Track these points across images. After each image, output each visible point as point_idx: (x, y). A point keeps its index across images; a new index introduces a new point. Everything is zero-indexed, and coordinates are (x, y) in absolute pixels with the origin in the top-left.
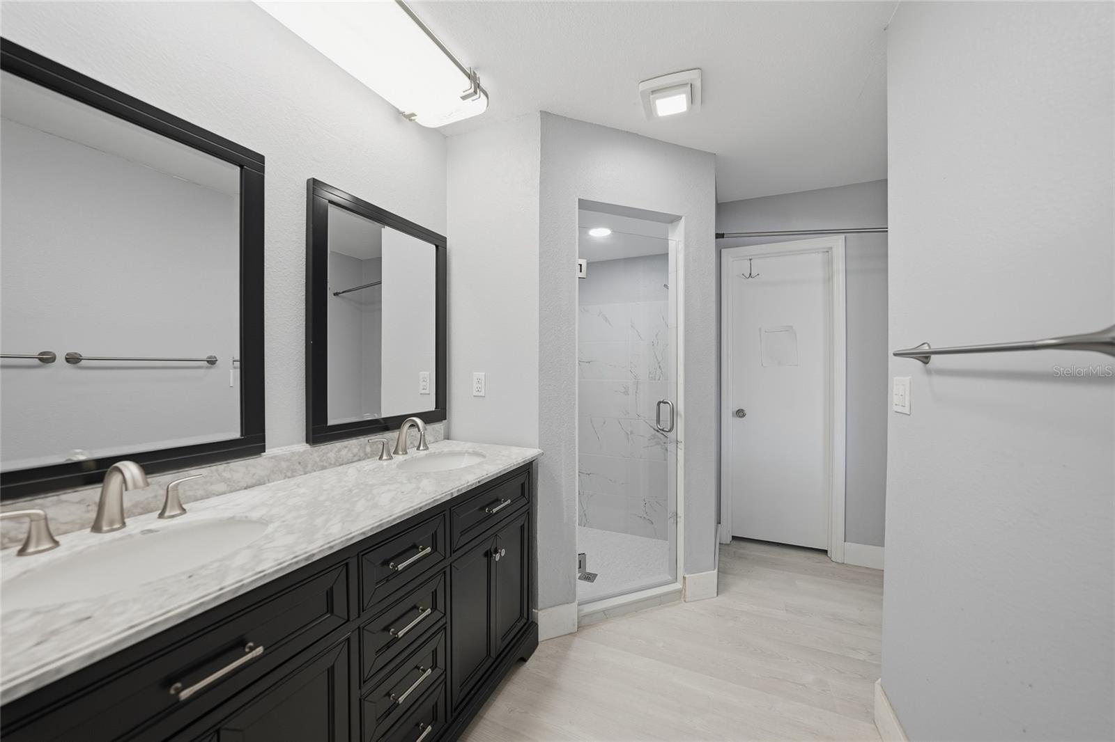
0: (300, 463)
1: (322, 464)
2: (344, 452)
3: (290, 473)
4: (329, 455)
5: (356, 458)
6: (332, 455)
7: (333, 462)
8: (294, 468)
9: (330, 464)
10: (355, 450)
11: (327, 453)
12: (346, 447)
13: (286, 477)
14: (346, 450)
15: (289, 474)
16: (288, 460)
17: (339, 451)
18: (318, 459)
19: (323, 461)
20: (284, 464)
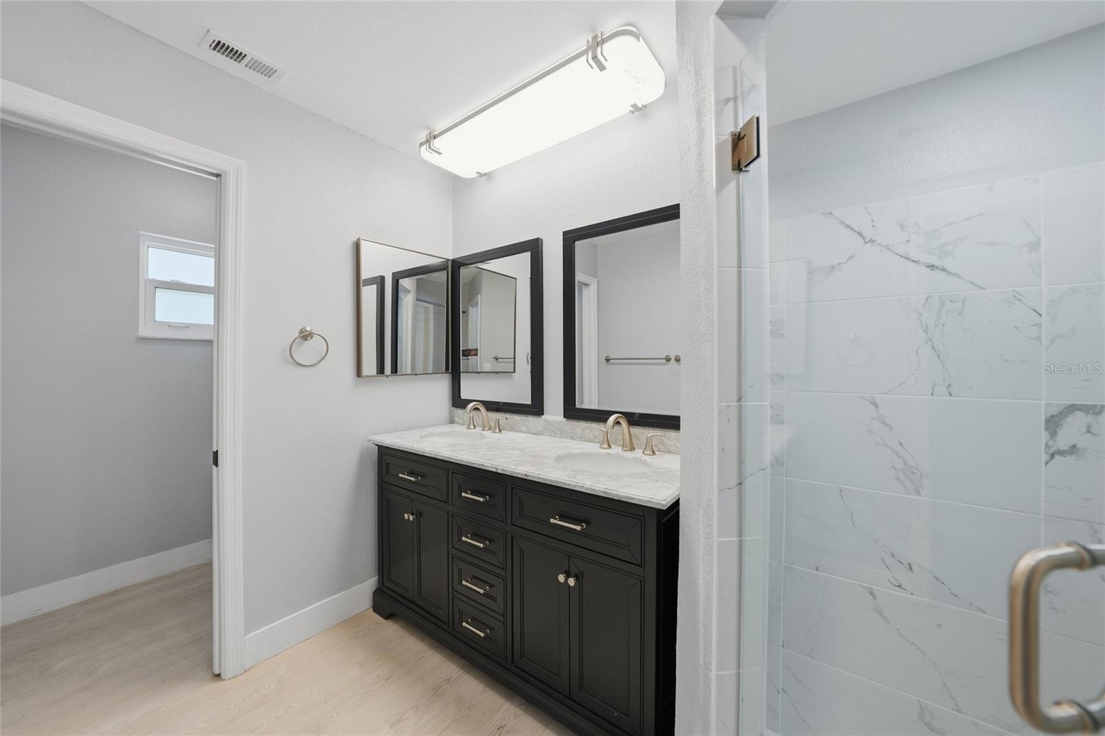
0: (558, 429)
1: (571, 435)
2: (587, 432)
3: (553, 434)
4: (576, 430)
5: (596, 440)
6: (578, 431)
8: (554, 432)
10: (596, 433)
11: (575, 428)
13: (551, 436)
14: (589, 431)
16: (552, 425)
17: (584, 429)
19: (572, 433)
20: (551, 427)
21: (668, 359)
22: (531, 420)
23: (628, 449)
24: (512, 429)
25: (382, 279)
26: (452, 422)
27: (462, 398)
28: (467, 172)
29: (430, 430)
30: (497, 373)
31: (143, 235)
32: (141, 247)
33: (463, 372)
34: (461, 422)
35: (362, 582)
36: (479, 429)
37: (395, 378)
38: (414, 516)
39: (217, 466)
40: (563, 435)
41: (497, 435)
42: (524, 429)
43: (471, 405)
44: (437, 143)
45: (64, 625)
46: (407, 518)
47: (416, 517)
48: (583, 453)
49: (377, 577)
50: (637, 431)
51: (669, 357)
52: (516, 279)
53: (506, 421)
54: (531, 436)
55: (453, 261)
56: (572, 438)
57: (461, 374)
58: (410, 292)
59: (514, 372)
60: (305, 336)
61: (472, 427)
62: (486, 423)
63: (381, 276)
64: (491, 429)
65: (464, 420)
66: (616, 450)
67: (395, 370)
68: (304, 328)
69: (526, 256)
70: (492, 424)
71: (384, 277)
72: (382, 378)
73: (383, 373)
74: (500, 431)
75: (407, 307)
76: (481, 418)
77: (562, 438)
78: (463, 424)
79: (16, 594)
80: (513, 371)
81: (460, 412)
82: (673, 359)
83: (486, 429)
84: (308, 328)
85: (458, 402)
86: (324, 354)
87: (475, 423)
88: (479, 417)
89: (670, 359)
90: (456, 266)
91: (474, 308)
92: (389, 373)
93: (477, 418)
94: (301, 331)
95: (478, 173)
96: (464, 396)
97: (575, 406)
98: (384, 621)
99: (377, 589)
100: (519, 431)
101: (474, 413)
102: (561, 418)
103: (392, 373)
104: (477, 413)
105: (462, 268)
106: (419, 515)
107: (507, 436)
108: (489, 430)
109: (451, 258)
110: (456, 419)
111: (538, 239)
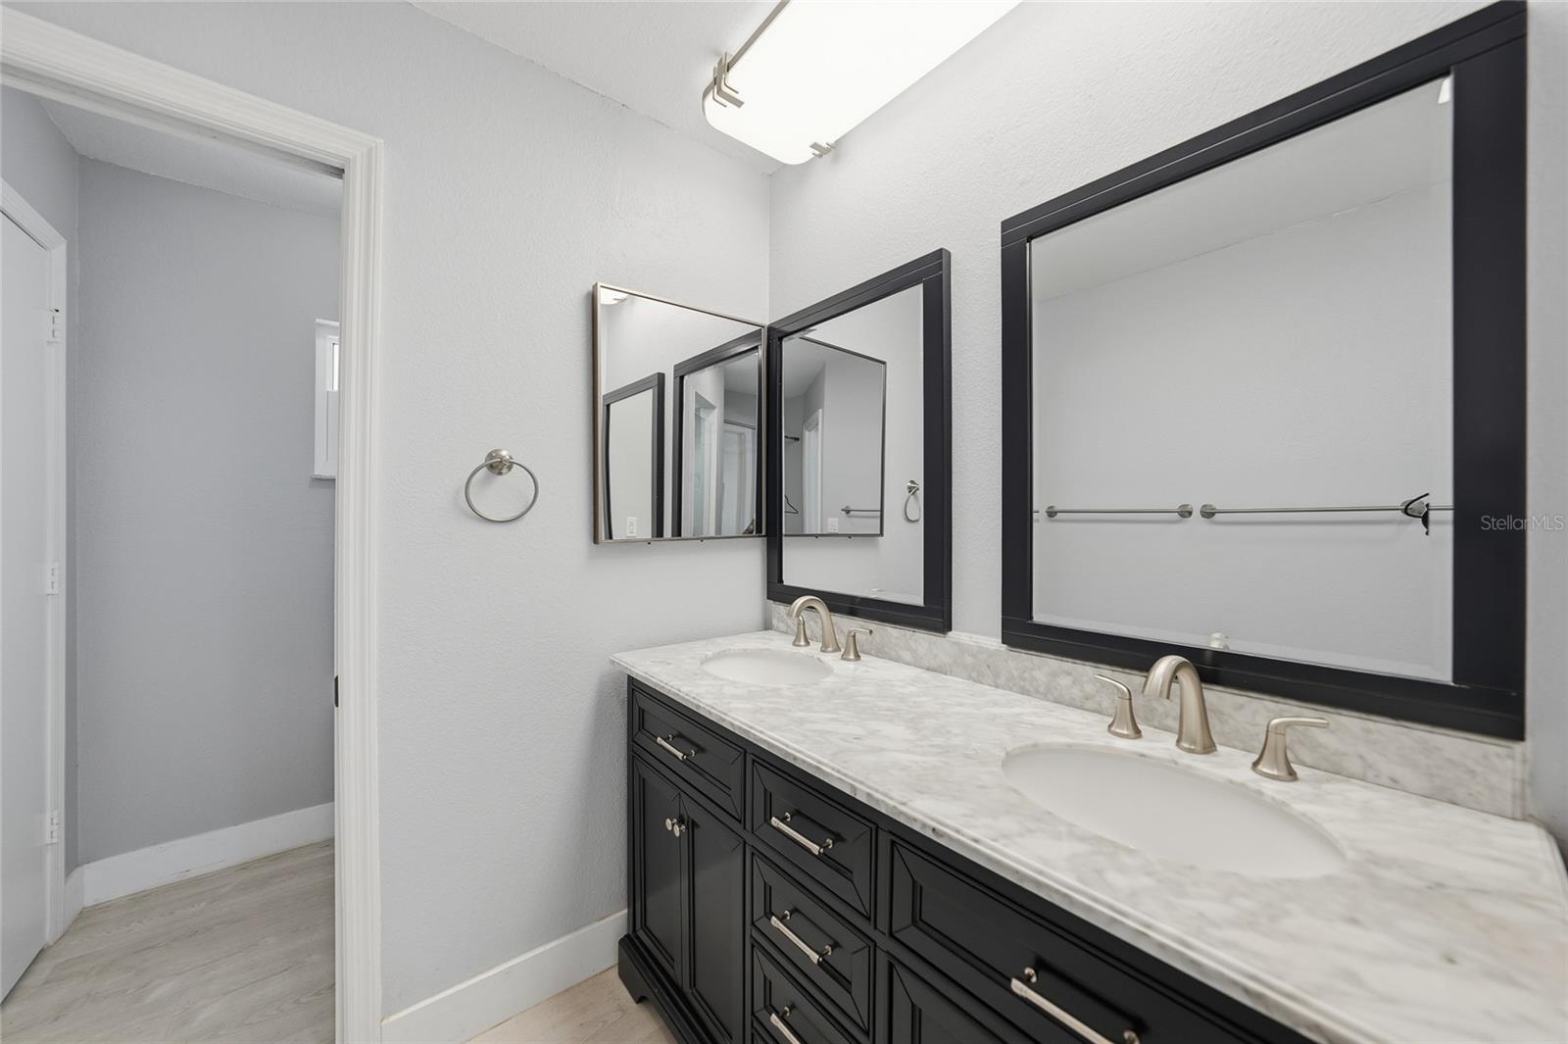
0: (988, 667)
1: (1022, 683)
4: (1035, 674)
5: (1089, 704)
6: (1040, 676)
7: (1041, 689)
8: (979, 671)
9: (1037, 691)
10: (1089, 688)
11: (1032, 669)
12: (1070, 674)
13: (970, 678)
15: (974, 675)
16: (973, 656)
17: (1054, 675)
18: (1016, 673)
19: (1024, 680)
20: (969, 660)
21: (1185, 513)
22: (921, 640)
23: (1199, 748)
24: (880, 653)
25: (661, 377)
26: (767, 626)
27: (785, 583)
28: (794, 153)
29: (724, 643)
30: (849, 536)
31: (320, 325)
32: (319, 342)
33: (786, 536)
34: (782, 627)
35: (603, 918)
36: (816, 646)
37: (678, 544)
38: (683, 827)
39: (337, 706)
40: (1002, 680)
41: (851, 665)
42: (907, 656)
43: (800, 601)
44: (733, 78)
45: (203, 904)
46: (670, 828)
47: (687, 828)
48: (1070, 746)
49: (626, 911)
50: (1220, 698)
51: (1188, 509)
52: (884, 363)
53: (870, 638)
54: (927, 675)
55: (770, 329)
56: (1024, 692)
57: (784, 538)
58: (714, 408)
59: (882, 534)
60: (497, 465)
61: (803, 643)
62: (829, 638)
63: (659, 374)
64: (838, 649)
65: (788, 626)
66: (1159, 744)
67: (677, 531)
68: (496, 451)
69: (913, 298)
70: (842, 640)
71: (663, 374)
72: (657, 544)
73: (662, 536)
74: (858, 657)
75: (710, 431)
76: (820, 624)
77: (997, 687)
78: (786, 633)
79: (158, 846)
80: (879, 532)
81: (780, 609)
82: (1196, 513)
83: (830, 649)
84: (504, 453)
85: (778, 591)
86: (532, 498)
87: (808, 633)
88: (816, 623)
89: (1190, 513)
90: (775, 337)
91: (813, 433)
92: (670, 536)
93: (812, 623)
94: (490, 456)
95: (815, 146)
96: (789, 580)
97: (1031, 618)
98: (634, 1005)
99: (625, 936)
100: (898, 660)
101: (805, 614)
102: (994, 642)
103: (673, 536)
104: (813, 614)
105: (785, 339)
106: (692, 826)
107: (873, 668)
108: (834, 651)
109: (767, 323)
110: (775, 622)
111: (941, 250)
